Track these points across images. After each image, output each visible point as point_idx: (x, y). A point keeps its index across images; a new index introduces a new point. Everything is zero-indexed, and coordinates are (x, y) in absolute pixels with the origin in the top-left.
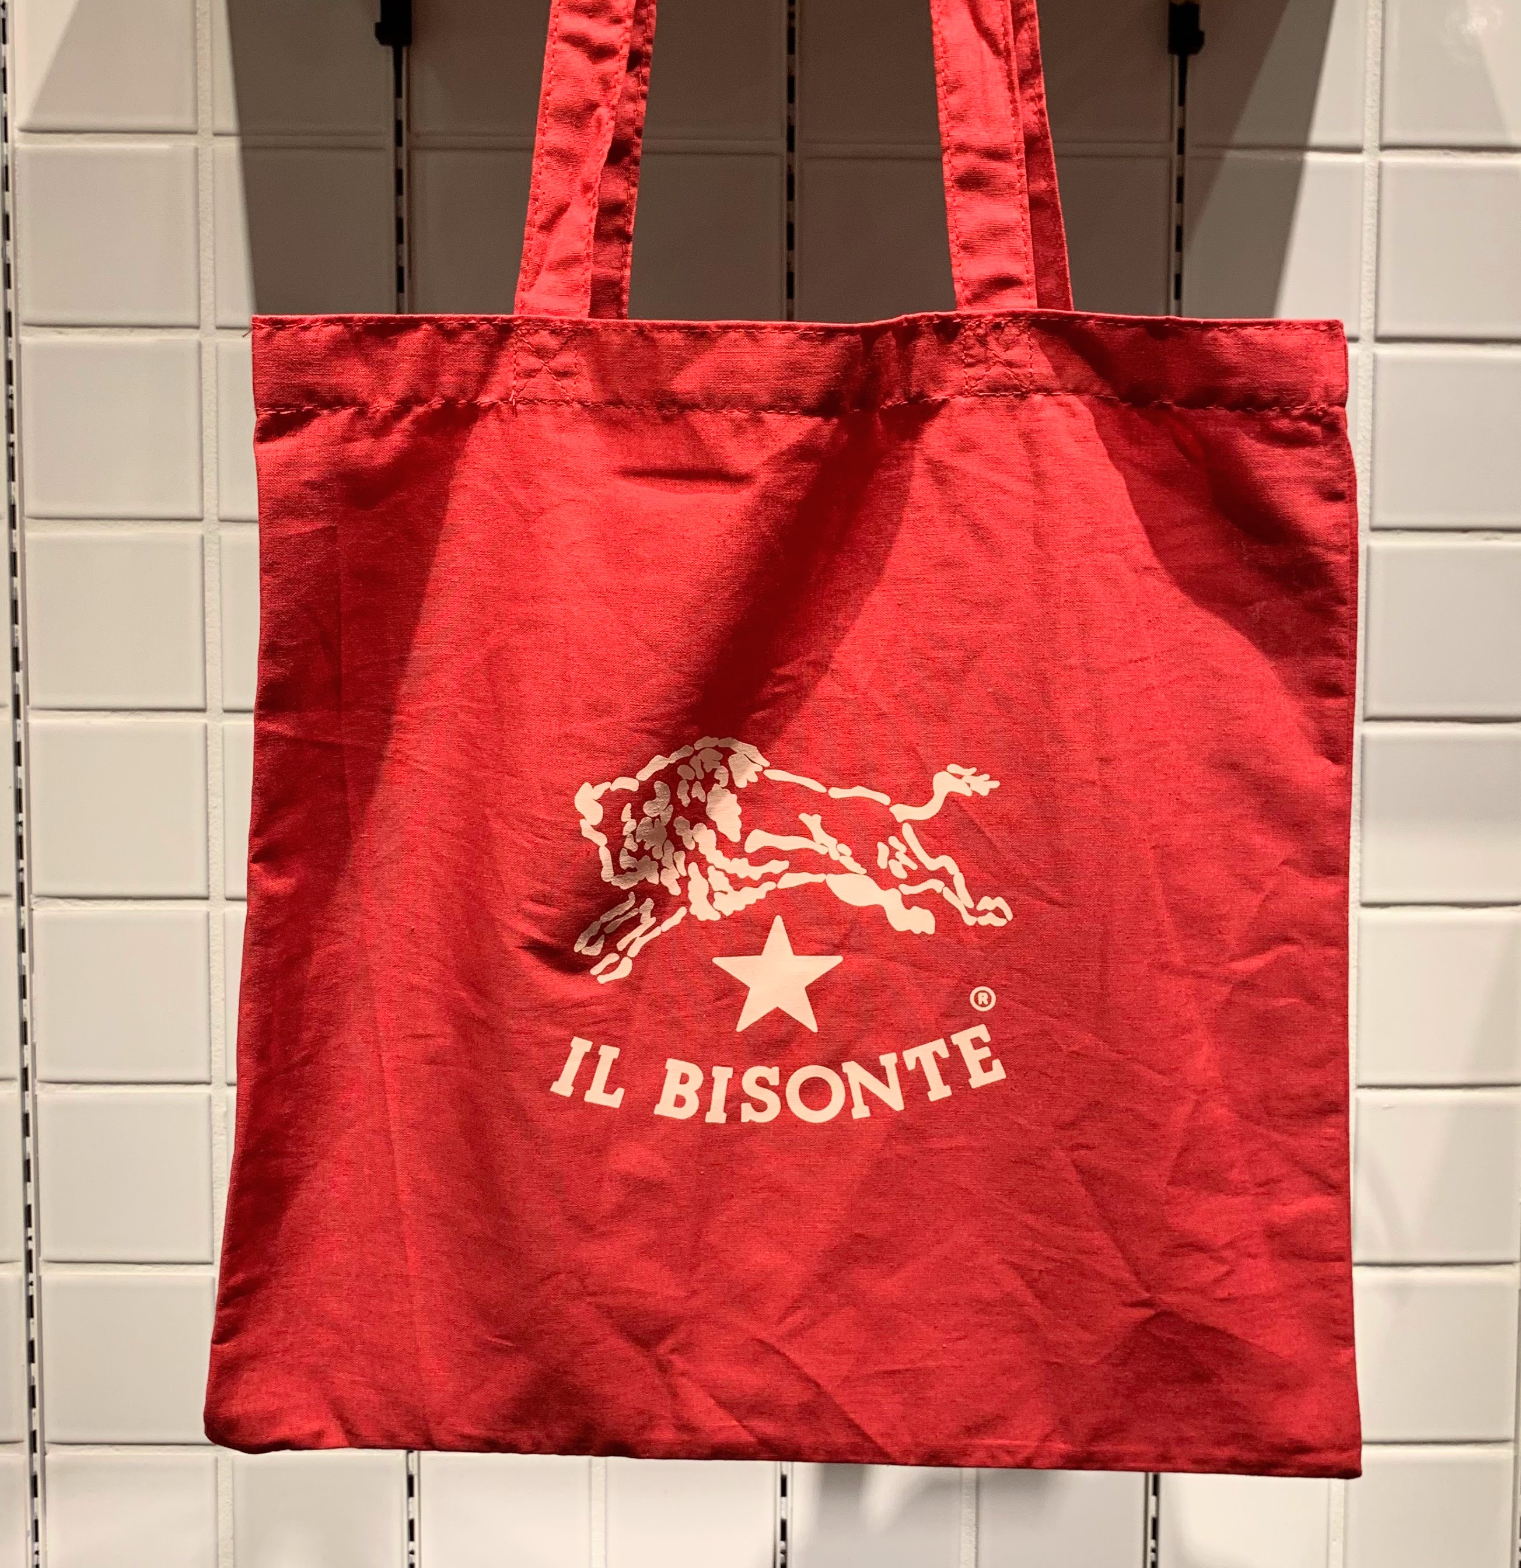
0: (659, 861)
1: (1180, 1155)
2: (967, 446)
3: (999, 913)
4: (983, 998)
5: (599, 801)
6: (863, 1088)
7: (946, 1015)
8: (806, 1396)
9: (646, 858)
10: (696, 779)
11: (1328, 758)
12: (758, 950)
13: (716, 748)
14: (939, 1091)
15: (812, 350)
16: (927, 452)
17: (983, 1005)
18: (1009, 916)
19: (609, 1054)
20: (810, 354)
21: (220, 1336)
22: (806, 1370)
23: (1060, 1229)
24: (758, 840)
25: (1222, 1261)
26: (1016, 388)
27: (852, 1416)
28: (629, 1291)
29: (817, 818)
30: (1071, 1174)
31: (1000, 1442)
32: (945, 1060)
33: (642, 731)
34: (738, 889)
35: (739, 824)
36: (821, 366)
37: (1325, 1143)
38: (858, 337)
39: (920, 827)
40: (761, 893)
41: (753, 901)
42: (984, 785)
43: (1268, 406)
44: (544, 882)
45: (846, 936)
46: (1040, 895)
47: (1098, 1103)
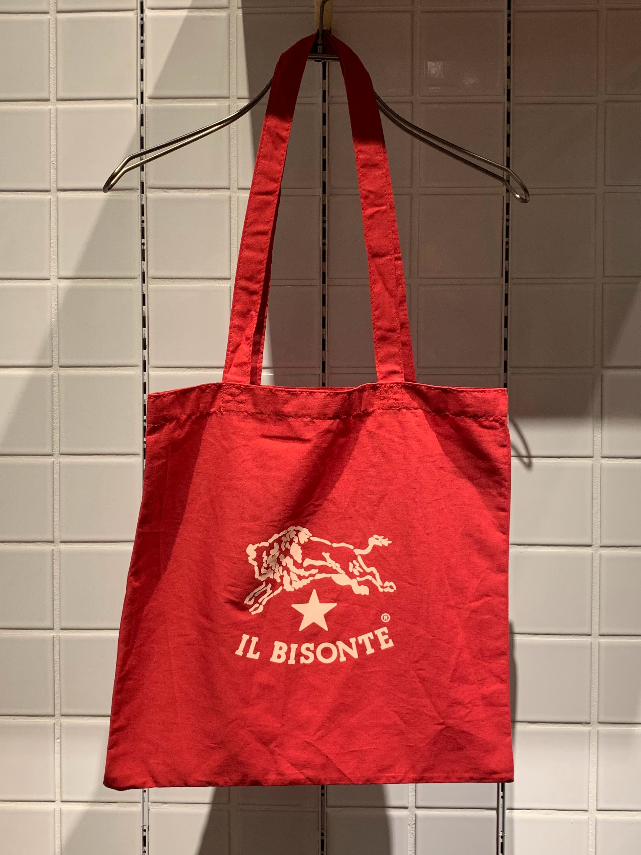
0: (274, 570)
1: (453, 672)
2: (381, 426)
3: (391, 587)
4: (386, 617)
5: (255, 550)
6: (344, 651)
7: (373, 624)
8: (323, 761)
9: (270, 569)
10: (287, 541)
11: (501, 532)
12: (307, 602)
13: (294, 530)
14: (370, 651)
15: (331, 399)
16: (367, 428)
17: (386, 620)
18: (395, 588)
19: (255, 640)
20: (331, 401)
21: (110, 747)
22: (324, 752)
23: (412, 699)
24: (308, 562)
25: (467, 708)
26: (397, 407)
27: (339, 767)
28: (261, 725)
29: (328, 554)
30: (417, 679)
31: (392, 774)
32: (372, 640)
33: (271, 526)
34: (300, 580)
35: (301, 557)
36: (334, 404)
37: (501, 665)
38: (347, 395)
39: (363, 556)
40: (308, 581)
41: (305, 584)
42: (386, 542)
43: (481, 417)
44: (235, 579)
45: (338, 596)
46: (406, 581)
47: (425, 654)
